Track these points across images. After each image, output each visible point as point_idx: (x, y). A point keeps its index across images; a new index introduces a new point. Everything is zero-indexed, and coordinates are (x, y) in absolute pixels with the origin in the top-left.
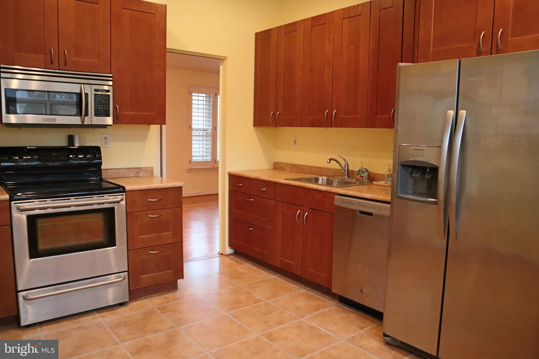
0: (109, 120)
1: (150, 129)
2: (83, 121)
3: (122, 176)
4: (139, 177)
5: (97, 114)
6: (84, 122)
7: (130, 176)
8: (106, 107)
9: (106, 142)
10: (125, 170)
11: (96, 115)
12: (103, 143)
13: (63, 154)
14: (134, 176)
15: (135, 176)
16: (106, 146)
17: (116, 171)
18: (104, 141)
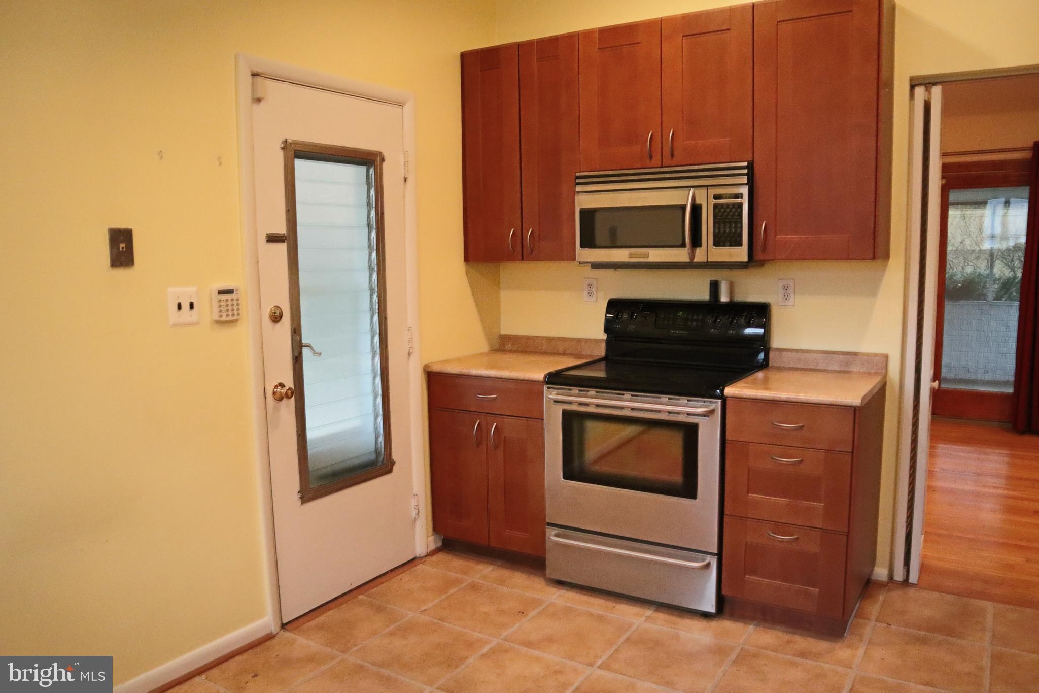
0: (740, 254)
1: (888, 269)
2: (692, 256)
3: (812, 367)
4: (848, 372)
5: (719, 241)
6: (694, 257)
7: (830, 368)
8: (736, 228)
9: (786, 296)
10: (820, 355)
11: (717, 243)
12: (781, 296)
13: (695, 317)
14: (838, 369)
15: (842, 369)
16: (787, 303)
17: (799, 355)
18: (782, 292)
